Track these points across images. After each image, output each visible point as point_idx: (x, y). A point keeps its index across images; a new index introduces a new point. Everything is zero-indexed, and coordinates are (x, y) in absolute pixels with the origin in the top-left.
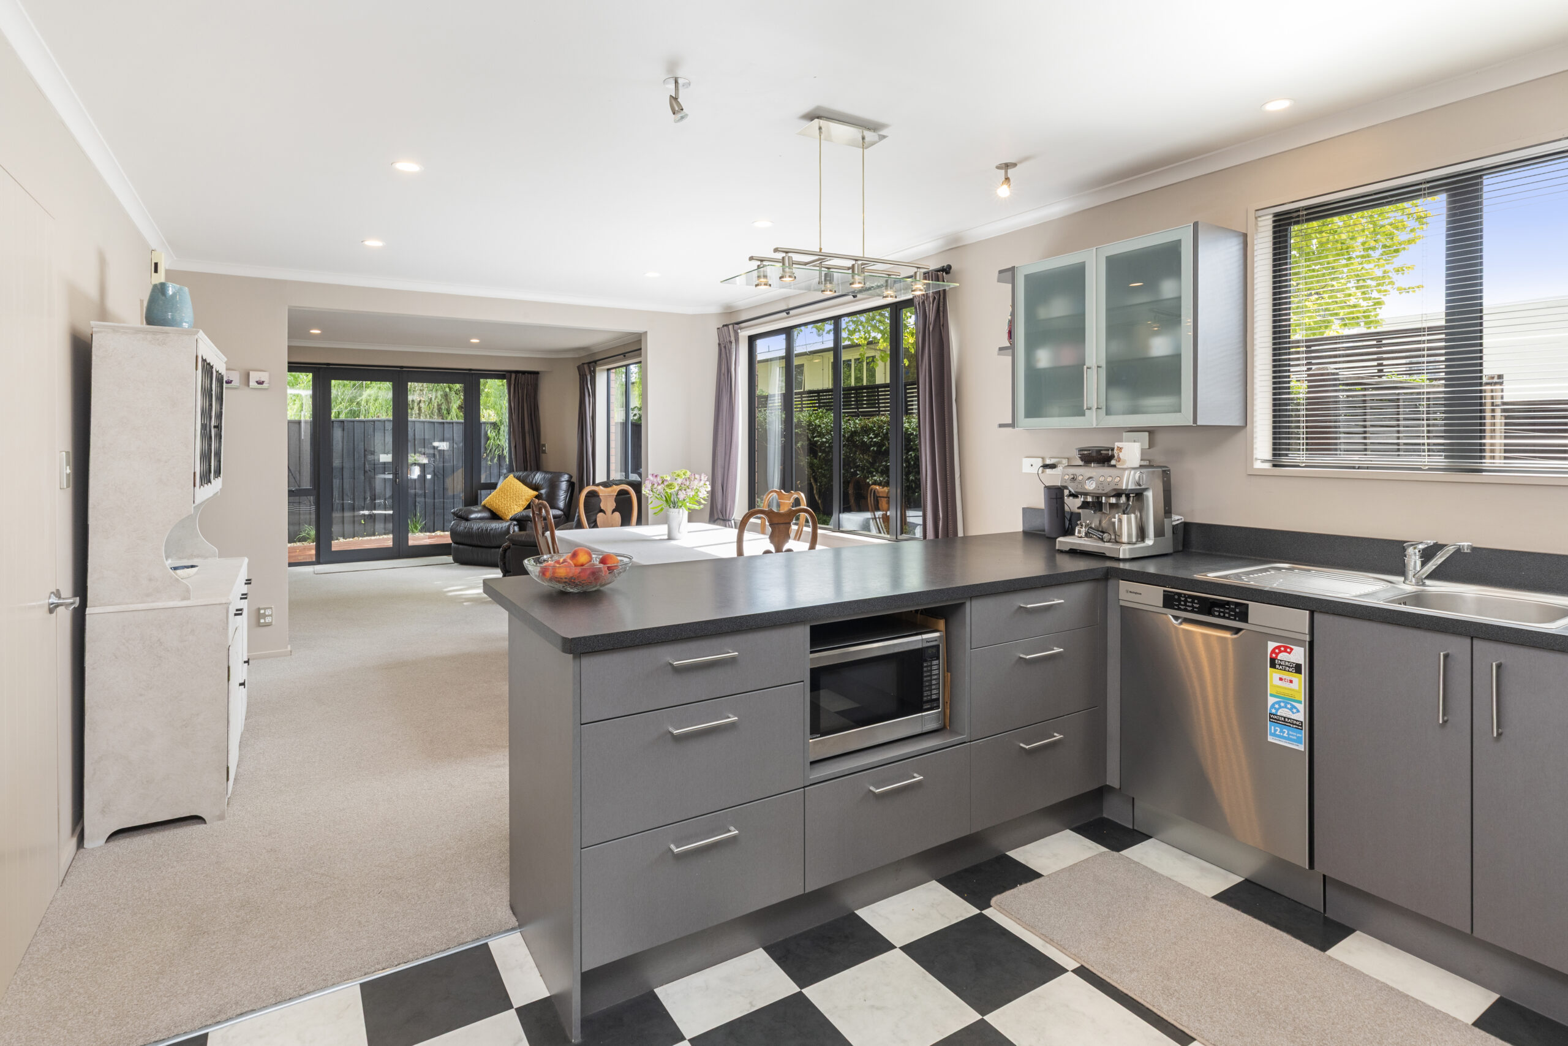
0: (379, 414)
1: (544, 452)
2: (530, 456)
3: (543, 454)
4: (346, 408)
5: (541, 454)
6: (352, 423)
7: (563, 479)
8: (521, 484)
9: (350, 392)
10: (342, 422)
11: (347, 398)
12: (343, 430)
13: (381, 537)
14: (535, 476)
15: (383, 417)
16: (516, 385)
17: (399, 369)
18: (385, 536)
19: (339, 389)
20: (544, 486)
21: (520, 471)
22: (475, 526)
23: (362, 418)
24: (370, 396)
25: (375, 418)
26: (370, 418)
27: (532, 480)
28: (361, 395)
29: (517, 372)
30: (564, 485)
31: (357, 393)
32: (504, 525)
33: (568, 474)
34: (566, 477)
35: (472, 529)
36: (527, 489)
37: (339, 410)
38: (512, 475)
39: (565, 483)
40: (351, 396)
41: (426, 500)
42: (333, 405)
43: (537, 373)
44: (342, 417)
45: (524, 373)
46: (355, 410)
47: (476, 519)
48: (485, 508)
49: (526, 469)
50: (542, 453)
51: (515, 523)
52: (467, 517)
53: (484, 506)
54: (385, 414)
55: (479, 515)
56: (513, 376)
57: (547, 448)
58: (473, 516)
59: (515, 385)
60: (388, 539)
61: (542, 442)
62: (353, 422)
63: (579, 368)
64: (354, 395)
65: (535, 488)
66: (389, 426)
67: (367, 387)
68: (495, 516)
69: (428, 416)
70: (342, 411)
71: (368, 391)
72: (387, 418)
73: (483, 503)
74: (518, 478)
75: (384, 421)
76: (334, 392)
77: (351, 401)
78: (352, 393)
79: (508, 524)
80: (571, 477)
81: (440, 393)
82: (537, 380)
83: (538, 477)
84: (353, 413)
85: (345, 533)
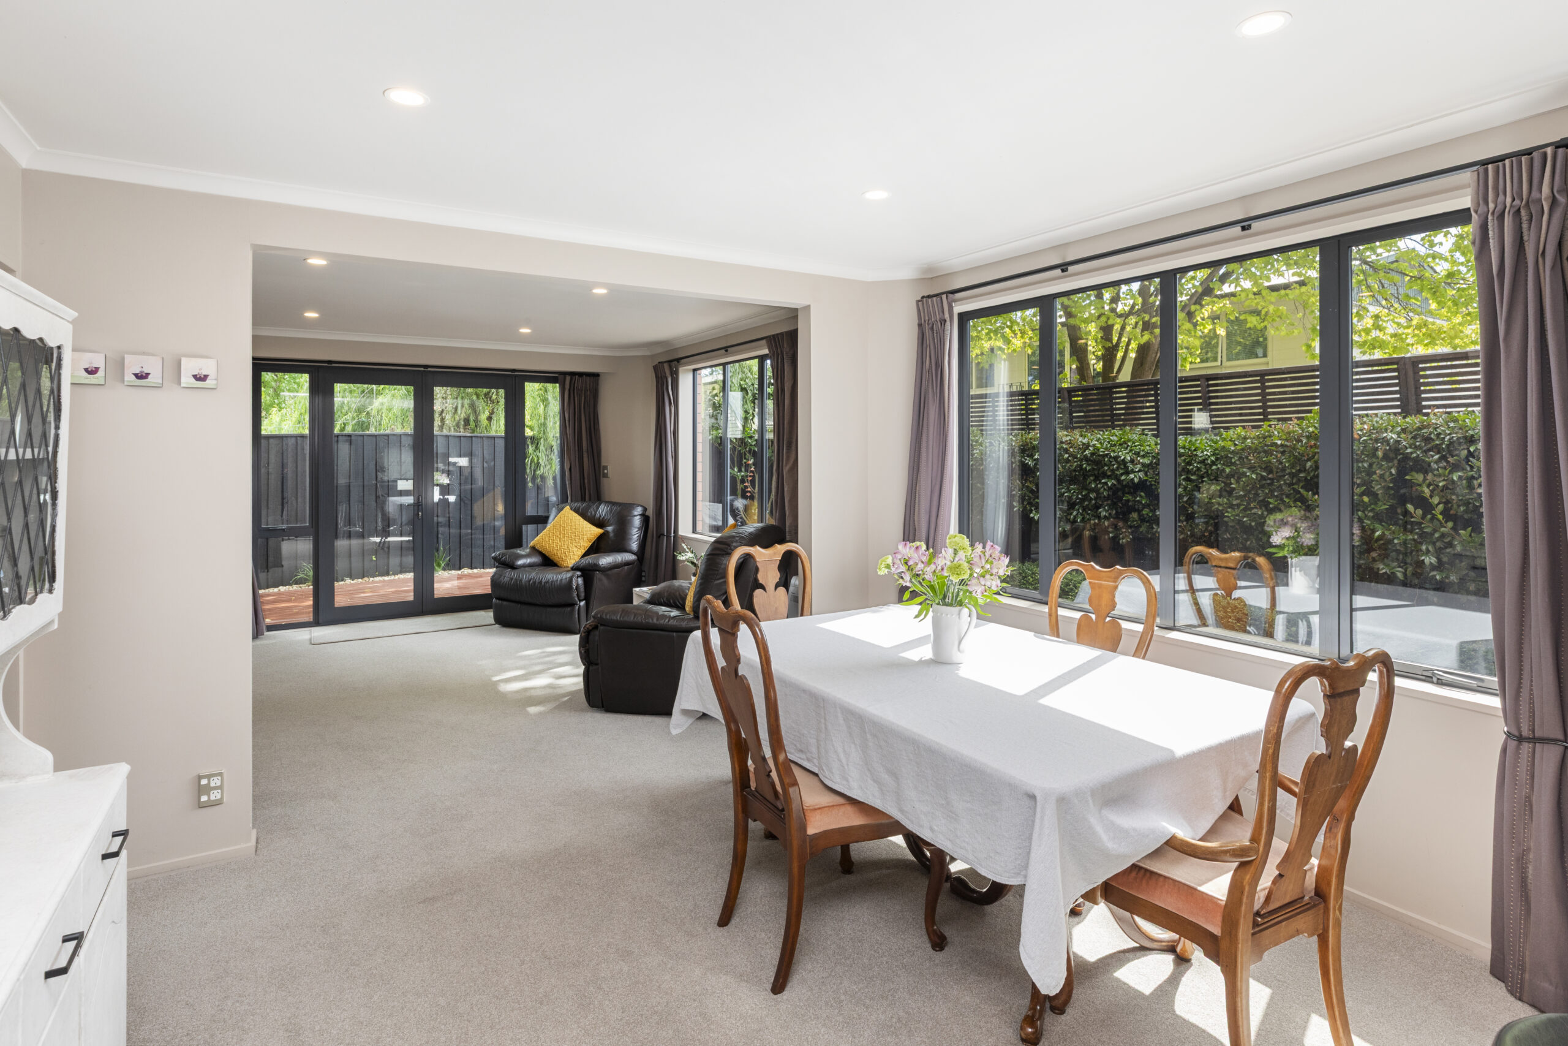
0: (393, 427)
1: (606, 476)
2: (589, 480)
3: (605, 479)
4: (353, 419)
5: (602, 479)
6: (362, 438)
7: (636, 513)
8: (582, 520)
9: (358, 399)
10: (350, 436)
11: (354, 406)
12: (351, 444)
13: (397, 577)
14: (598, 508)
15: (399, 430)
16: (572, 392)
17: (422, 369)
18: (401, 576)
19: (345, 396)
20: (612, 521)
21: (576, 501)
22: (525, 577)
23: (372, 431)
24: (382, 404)
25: (388, 432)
26: (382, 432)
27: (595, 514)
28: (371, 404)
29: (572, 374)
30: (637, 521)
31: (366, 400)
32: (564, 577)
33: (641, 506)
34: (638, 510)
35: (521, 580)
36: (589, 525)
37: (344, 422)
38: (568, 507)
39: (638, 517)
40: (359, 405)
41: (451, 531)
42: (336, 416)
43: (596, 375)
44: (349, 430)
45: (581, 374)
46: (363, 421)
47: (524, 566)
48: (535, 551)
49: (583, 499)
50: (603, 477)
51: (579, 573)
52: (513, 563)
53: (533, 548)
54: (400, 426)
55: (528, 561)
56: (568, 378)
57: (610, 471)
58: (520, 562)
59: (569, 390)
60: (406, 581)
61: (603, 463)
62: (363, 436)
63: (655, 368)
64: (362, 403)
65: (599, 524)
66: (408, 442)
67: (379, 393)
68: (548, 562)
69: (452, 429)
70: (348, 424)
71: (381, 399)
72: (403, 431)
73: (532, 544)
74: (576, 511)
75: (401, 435)
76: (337, 400)
77: (359, 411)
78: (360, 401)
79: (569, 575)
80: (645, 509)
81: (467, 402)
82: (597, 384)
83: (602, 510)
84: (363, 426)
85: (353, 572)
